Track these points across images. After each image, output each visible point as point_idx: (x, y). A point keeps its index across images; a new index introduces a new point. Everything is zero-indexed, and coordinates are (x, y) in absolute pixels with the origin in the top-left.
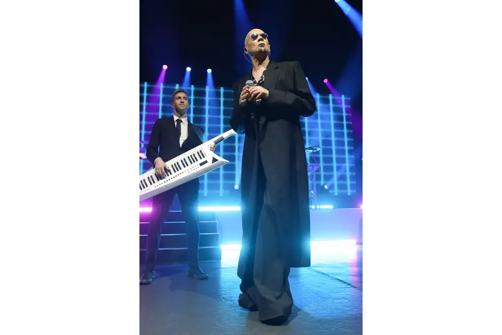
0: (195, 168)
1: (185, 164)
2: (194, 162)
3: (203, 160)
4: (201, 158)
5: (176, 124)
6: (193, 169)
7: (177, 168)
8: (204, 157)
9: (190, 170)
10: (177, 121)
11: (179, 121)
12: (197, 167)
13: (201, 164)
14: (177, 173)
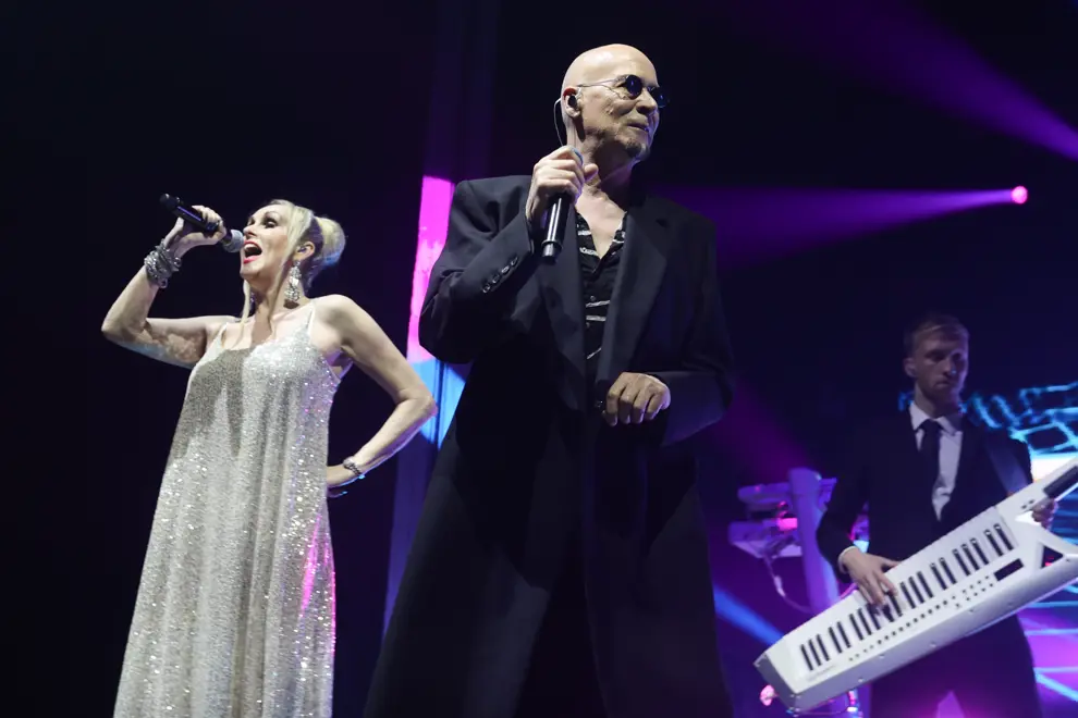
0: (978, 588)
1: (944, 576)
2: (977, 567)
3: (1008, 558)
4: (1000, 553)
5: (919, 436)
6: (970, 593)
7: (918, 590)
8: (1010, 547)
9: (961, 599)
10: (923, 426)
11: (932, 430)
12: (985, 584)
13: (1001, 575)
14: (921, 608)
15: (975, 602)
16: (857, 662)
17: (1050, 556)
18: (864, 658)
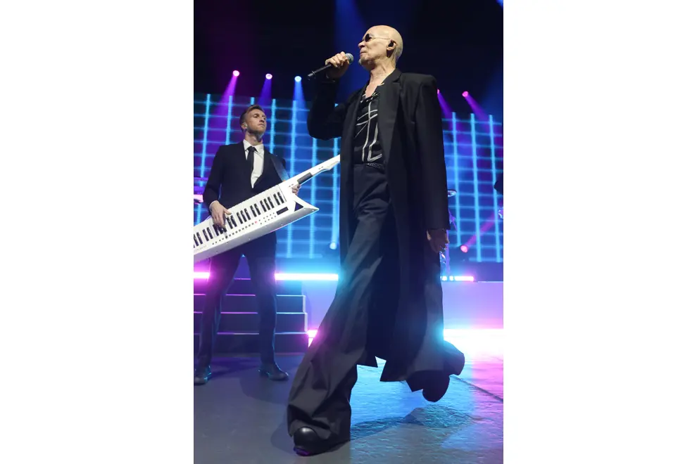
0: (270, 217)
1: (256, 212)
2: (269, 209)
3: (282, 206)
4: (279, 204)
5: (247, 153)
6: (266, 219)
7: (244, 217)
8: (283, 202)
9: (262, 221)
10: (249, 149)
12: (273, 216)
13: (279, 213)
14: (245, 224)
15: (268, 223)
16: (215, 245)
17: (298, 207)
18: (219, 243)
